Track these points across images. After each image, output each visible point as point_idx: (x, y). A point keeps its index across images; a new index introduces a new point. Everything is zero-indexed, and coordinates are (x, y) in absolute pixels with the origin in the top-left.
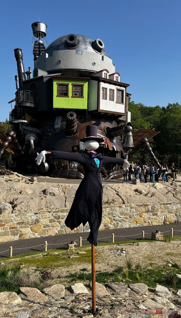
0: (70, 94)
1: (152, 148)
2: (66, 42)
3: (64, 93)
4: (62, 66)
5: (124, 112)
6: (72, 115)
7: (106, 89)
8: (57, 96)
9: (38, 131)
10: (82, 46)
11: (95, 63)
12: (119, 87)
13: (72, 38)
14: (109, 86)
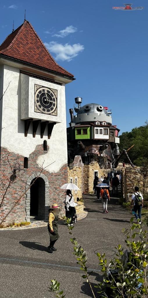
0: (82, 133)
1: (128, 155)
2: (85, 110)
3: (79, 133)
4: (82, 121)
5: (108, 139)
6: (79, 142)
7: (98, 129)
8: (77, 134)
9: (72, 149)
10: (92, 110)
11: (95, 118)
12: (105, 128)
13: (87, 107)
14: (99, 128)
